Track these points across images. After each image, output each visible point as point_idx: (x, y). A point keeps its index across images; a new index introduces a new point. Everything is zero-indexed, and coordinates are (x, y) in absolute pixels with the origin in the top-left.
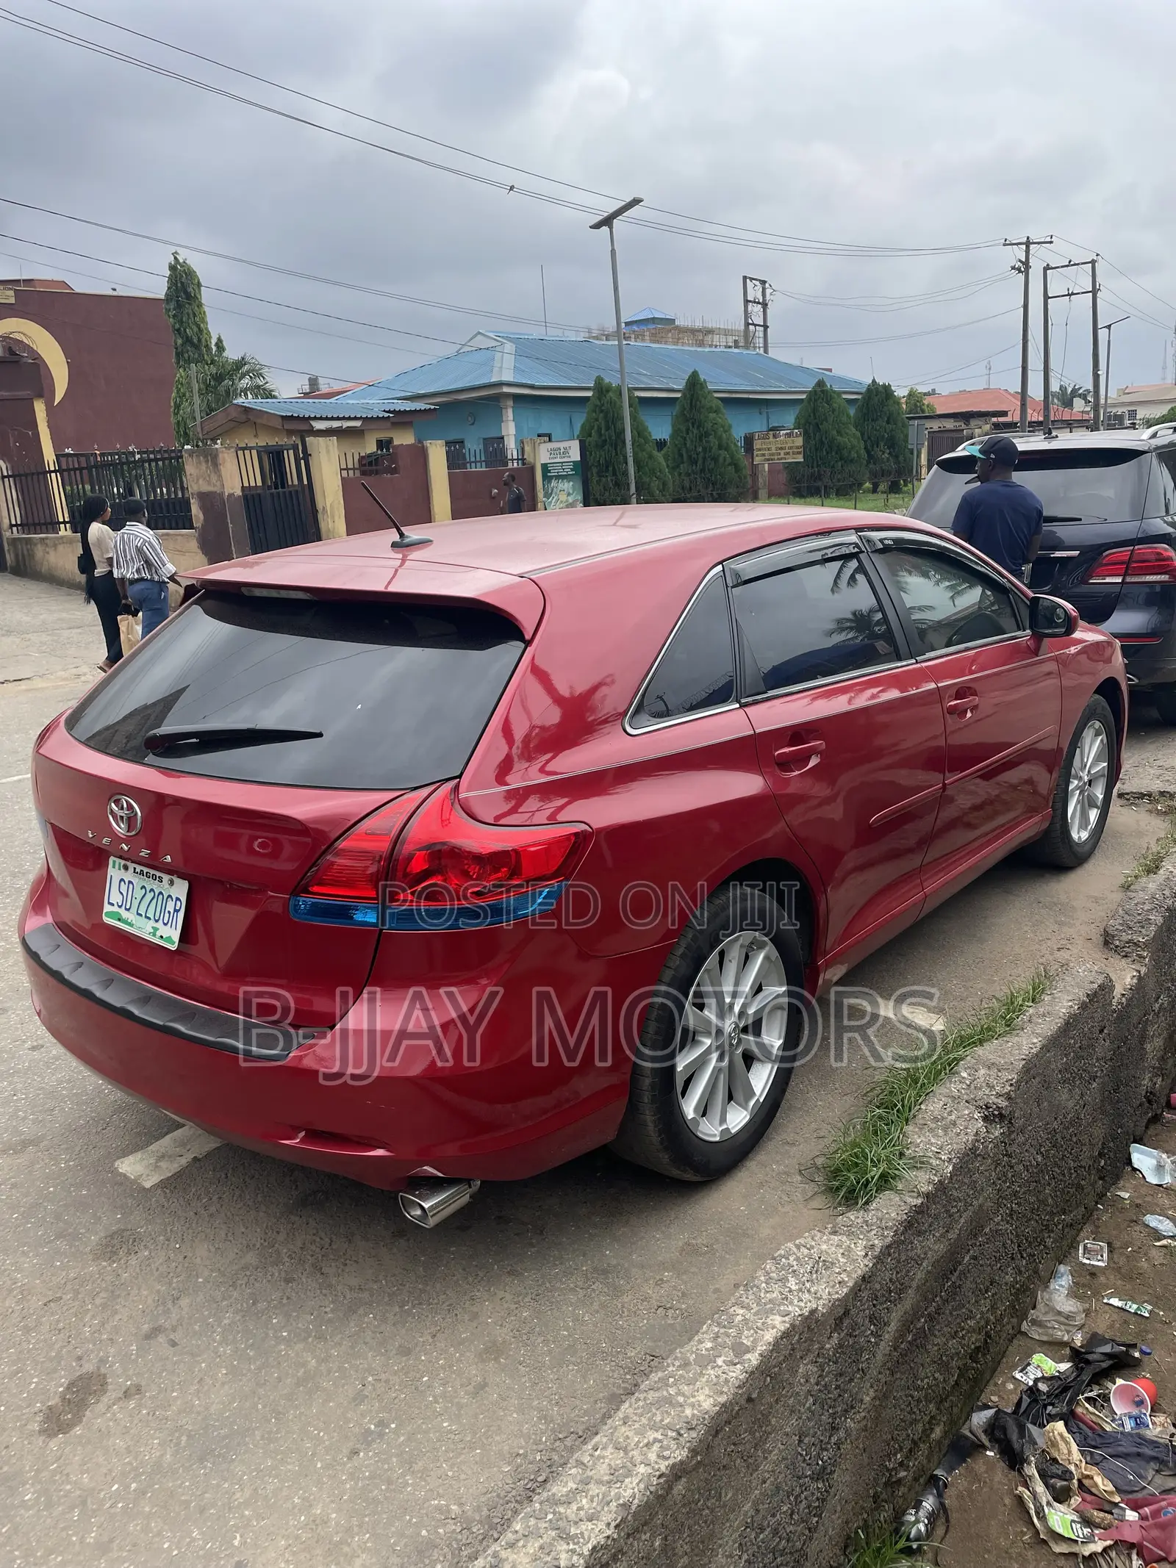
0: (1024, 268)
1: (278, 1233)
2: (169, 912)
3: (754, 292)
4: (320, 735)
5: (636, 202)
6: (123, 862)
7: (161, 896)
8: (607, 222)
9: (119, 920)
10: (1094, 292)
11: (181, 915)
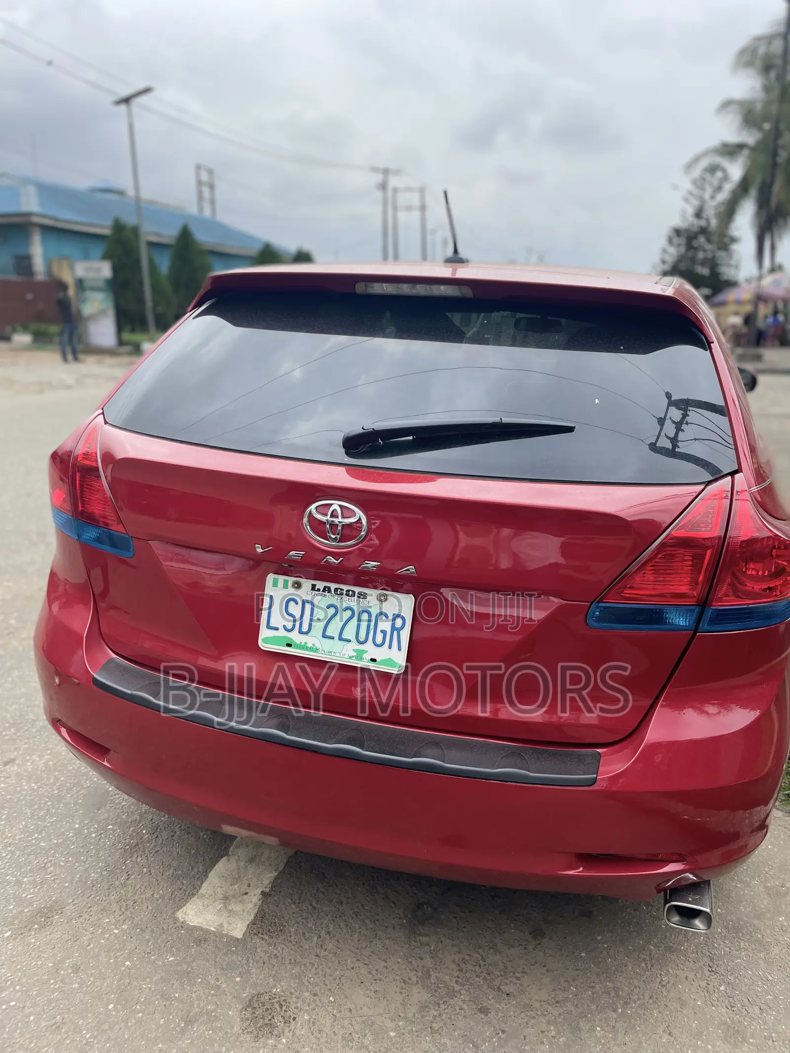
0: (383, 186)
1: (421, 958)
2: (384, 632)
3: (205, 177)
4: (570, 429)
5: (147, 90)
6: (291, 580)
7: (365, 616)
8: (126, 100)
9: (289, 645)
10: (423, 208)
11: (405, 634)
